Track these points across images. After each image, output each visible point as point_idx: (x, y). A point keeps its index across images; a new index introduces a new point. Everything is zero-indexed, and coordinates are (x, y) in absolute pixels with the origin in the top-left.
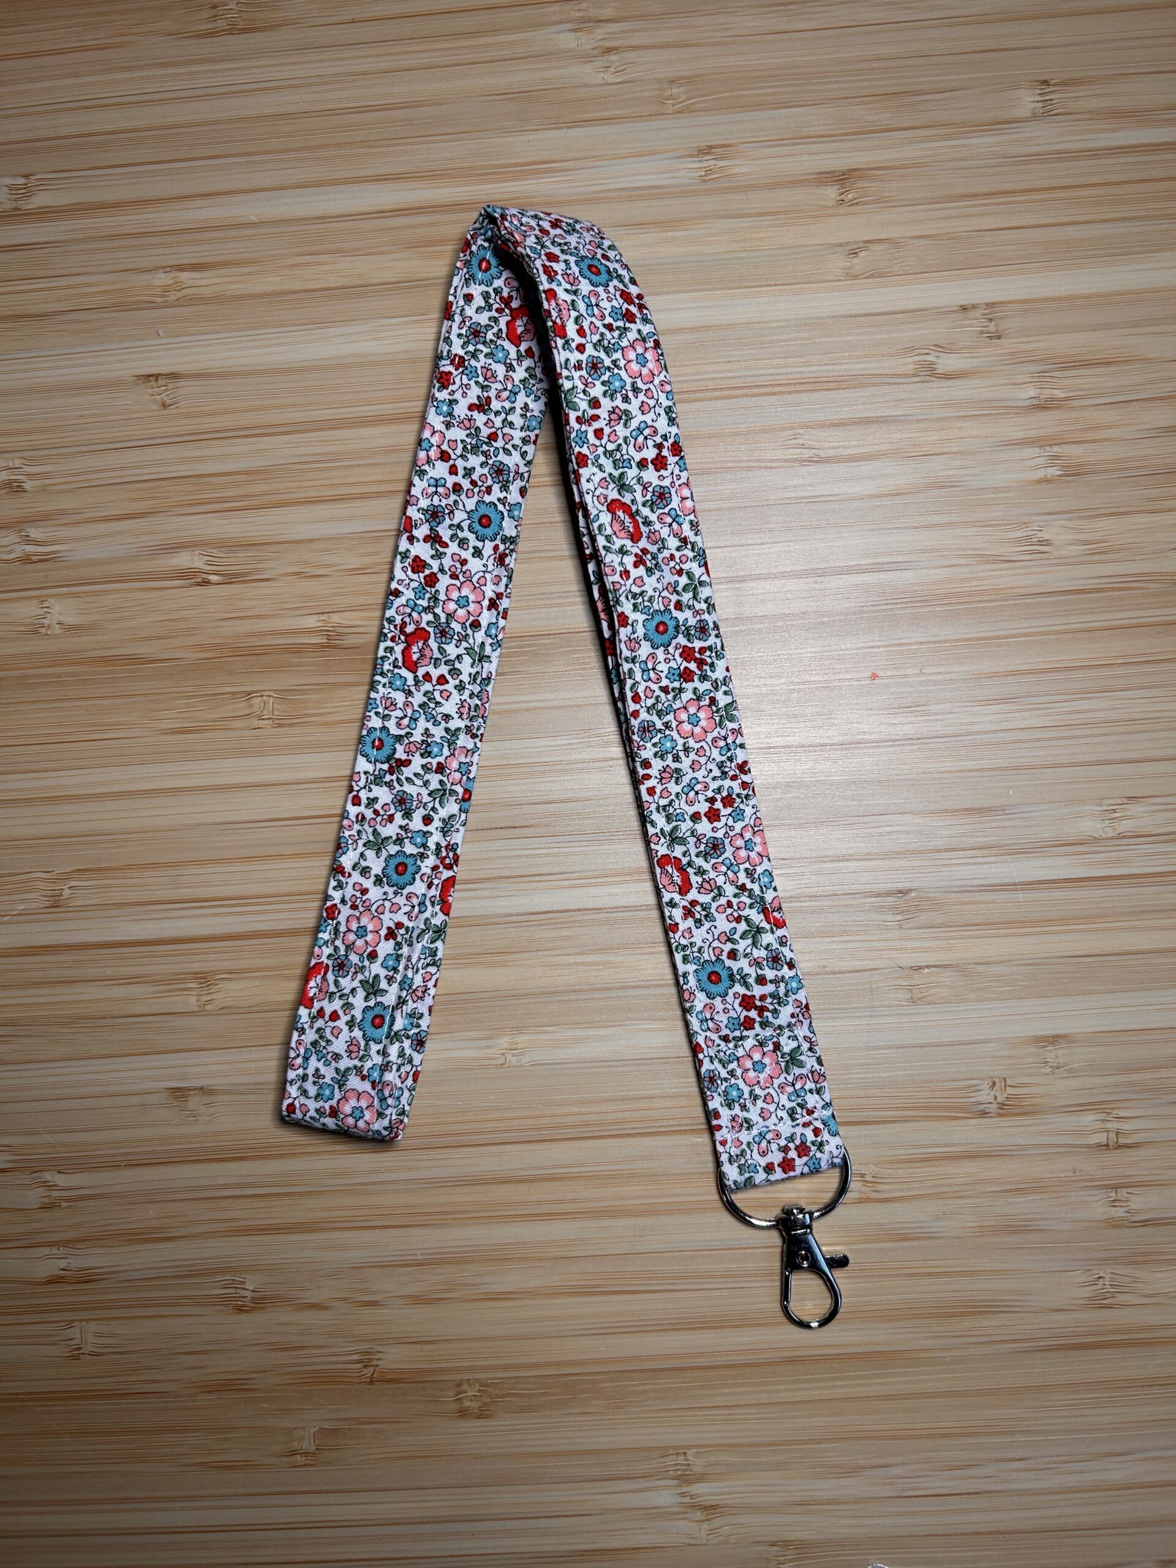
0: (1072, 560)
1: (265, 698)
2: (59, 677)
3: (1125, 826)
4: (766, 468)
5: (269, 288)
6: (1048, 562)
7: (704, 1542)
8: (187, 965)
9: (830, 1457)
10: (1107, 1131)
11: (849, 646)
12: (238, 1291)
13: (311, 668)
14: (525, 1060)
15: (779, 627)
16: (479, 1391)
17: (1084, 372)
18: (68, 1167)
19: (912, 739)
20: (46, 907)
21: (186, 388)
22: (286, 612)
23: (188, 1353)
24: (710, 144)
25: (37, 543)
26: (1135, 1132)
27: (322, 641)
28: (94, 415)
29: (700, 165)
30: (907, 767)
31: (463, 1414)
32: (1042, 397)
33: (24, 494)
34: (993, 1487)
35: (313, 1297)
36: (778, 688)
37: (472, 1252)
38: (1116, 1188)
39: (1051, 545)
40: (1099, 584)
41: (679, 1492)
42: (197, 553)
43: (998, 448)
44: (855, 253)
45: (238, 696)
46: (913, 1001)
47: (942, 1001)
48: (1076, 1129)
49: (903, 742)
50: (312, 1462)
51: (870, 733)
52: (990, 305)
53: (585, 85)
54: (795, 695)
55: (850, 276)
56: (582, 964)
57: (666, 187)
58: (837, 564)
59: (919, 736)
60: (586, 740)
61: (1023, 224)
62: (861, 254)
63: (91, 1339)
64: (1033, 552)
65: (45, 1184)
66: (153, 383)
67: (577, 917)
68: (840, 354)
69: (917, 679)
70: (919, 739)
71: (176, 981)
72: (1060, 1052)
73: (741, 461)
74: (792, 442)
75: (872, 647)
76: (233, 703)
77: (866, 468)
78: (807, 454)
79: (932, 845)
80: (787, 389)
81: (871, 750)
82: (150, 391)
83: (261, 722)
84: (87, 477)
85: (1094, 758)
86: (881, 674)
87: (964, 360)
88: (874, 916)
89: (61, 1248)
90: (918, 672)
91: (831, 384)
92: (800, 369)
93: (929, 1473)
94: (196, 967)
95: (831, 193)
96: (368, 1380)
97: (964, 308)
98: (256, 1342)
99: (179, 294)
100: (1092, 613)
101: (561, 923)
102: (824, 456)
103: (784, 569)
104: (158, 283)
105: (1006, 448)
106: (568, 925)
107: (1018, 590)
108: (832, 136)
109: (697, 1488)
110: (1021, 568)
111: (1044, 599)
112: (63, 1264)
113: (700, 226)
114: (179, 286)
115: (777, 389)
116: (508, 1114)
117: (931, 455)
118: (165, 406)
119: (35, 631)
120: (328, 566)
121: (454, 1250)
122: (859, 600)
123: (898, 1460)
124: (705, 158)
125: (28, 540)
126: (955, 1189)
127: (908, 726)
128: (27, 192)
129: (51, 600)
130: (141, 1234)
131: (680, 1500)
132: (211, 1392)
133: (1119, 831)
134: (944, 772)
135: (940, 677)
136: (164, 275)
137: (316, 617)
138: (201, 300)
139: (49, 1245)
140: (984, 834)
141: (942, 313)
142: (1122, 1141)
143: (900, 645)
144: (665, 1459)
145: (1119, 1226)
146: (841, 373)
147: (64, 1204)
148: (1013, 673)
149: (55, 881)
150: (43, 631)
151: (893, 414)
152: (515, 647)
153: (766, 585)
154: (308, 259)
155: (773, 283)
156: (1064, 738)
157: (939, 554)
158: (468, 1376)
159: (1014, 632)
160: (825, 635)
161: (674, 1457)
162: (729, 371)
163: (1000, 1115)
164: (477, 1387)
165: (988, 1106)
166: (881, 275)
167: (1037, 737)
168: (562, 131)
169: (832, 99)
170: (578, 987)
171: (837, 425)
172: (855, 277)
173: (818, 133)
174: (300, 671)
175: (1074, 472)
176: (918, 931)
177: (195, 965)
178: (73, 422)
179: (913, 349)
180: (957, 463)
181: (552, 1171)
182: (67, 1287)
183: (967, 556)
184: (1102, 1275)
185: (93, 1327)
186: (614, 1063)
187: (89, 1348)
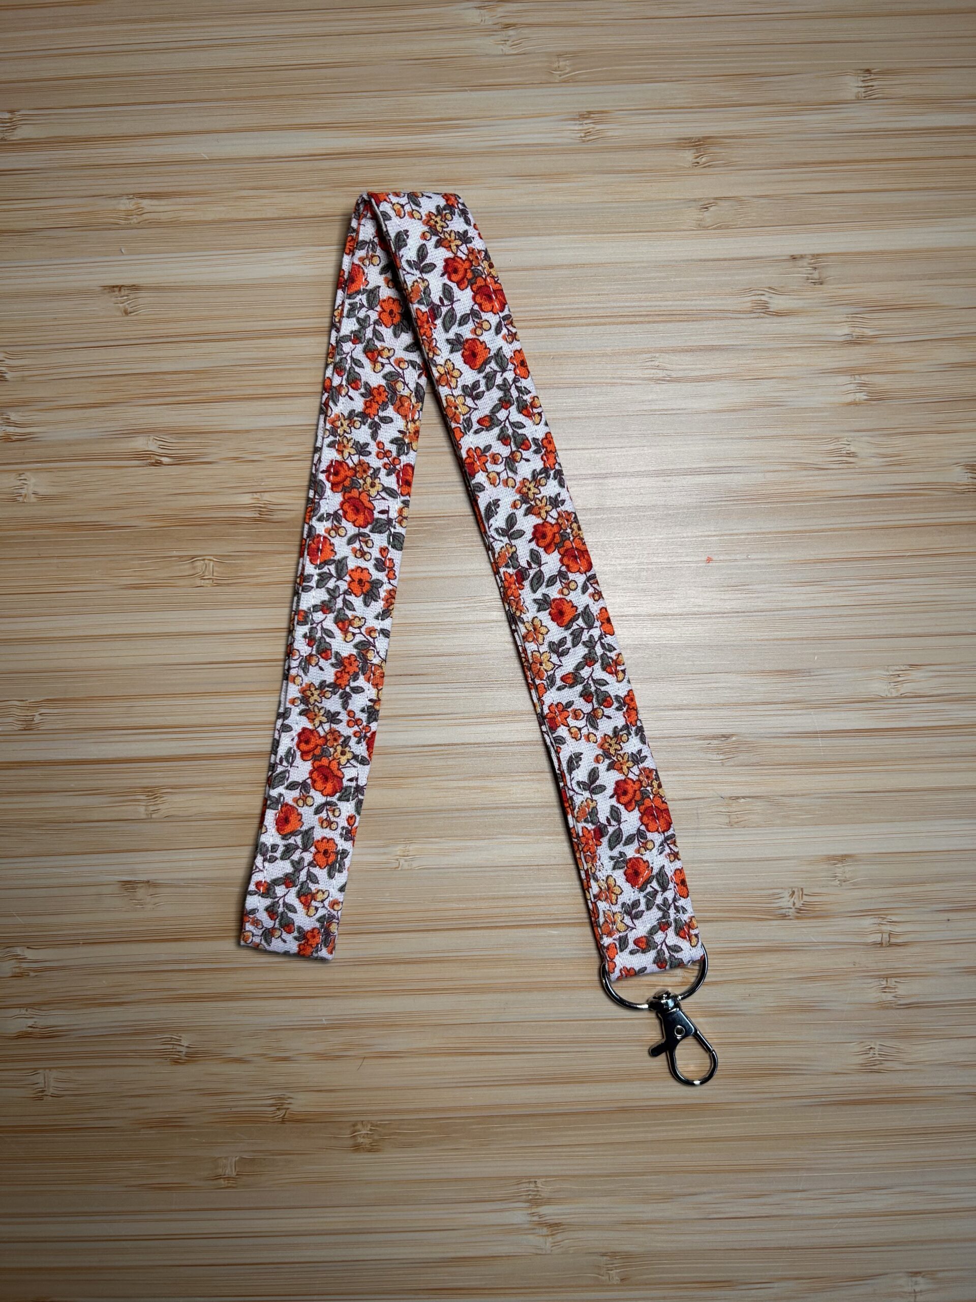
0: (873, 470)
1: (206, 561)
2: (34, 538)
3: (906, 688)
4: (627, 384)
5: (218, 216)
6: (853, 471)
7: (549, 1252)
8: (138, 781)
9: (652, 1186)
10: (882, 933)
11: (689, 534)
12: (175, 1047)
13: (245, 537)
14: (415, 864)
15: (633, 517)
16: (371, 1130)
17: (888, 315)
18: (35, 944)
19: (738, 612)
20: (20, 730)
21: (144, 298)
22: (226, 490)
23: (132, 1096)
24: (589, 110)
25: (16, 425)
26: (905, 933)
27: (255, 516)
28: (66, 318)
29: (580, 128)
30: (733, 635)
31: (357, 1148)
32: (854, 334)
33: (6, 383)
34: (780, 1212)
35: (236, 1053)
36: (631, 567)
37: (368, 1019)
38: (886, 977)
39: (856, 456)
40: (894, 490)
41: (530, 1212)
42: (151, 438)
43: (817, 375)
44: (706, 208)
45: (182, 559)
46: (730, 824)
47: (754, 825)
48: (857, 930)
49: (730, 615)
50: (234, 1185)
51: (704, 606)
52: (815, 256)
53: (487, 55)
54: (645, 573)
55: (702, 226)
56: (464, 788)
57: (552, 145)
58: (682, 467)
59: (743, 610)
60: (472, 605)
61: (845, 189)
62: (711, 209)
63: (53, 1084)
64: (842, 462)
65: (17, 958)
66: (117, 293)
67: (460, 749)
68: (691, 292)
69: (744, 563)
70: (744, 612)
71: (127, 794)
72: (847, 869)
73: (606, 378)
74: (648, 364)
75: (709, 536)
76: (180, 565)
77: (708, 387)
78: (661, 374)
79: (750, 699)
80: (647, 319)
81: (704, 621)
82: (113, 299)
83: (203, 581)
84: (60, 370)
85: (883, 632)
86: (715, 558)
87: (791, 301)
88: (702, 755)
89: (29, 1010)
90: (745, 557)
91: (683, 316)
92: (658, 303)
93: (729, 1201)
94: (145, 782)
95: (689, 156)
96: (280, 1120)
97: (794, 258)
98: (188, 1088)
99: (140, 219)
100: (888, 514)
101: (448, 754)
102: (675, 376)
103: (638, 469)
104: (123, 208)
105: (823, 375)
106: (453, 756)
107: (829, 493)
108: (691, 108)
109: (544, 1210)
110: (832, 475)
111: (849, 501)
112: (30, 1022)
113: (579, 179)
114: (140, 212)
115: (638, 319)
116: (399, 908)
117: (762, 379)
118: (126, 313)
119: (14, 499)
120: (262, 453)
121: (353, 1017)
122: (699, 497)
123: (705, 1190)
124: (585, 122)
125: (9, 423)
126: (759, 976)
127: (733, 600)
128: (13, 126)
129: (28, 474)
130: (95, 999)
131: (529, 1218)
132: (151, 1127)
133: (902, 691)
134: (762, 640)
135: (763, 562)
136: (127, 201)
137: (250, 495)
138: (158, 224)
139: (19, 1006)
140: (792, 691)
141: (775, 261)
142: (893, 940)
143: (731, 535)
144: (520, 1186)
145: (887, 1008)
146: (691, 308)
147: (32, 974)
148: (822, 561)
149: (29, 708)
150: (21, 499)
151: (733, 343)
152: (415, 526)
153: (623, 482)
154: (251, 193)
155: (637, 230)
156: (860, 615)
157: (765, 461)
158: (361, 1118)
159: (824, 527)
160: (670, 524)
161: (527, 1185)
162: (599, 302)
163: (797, 918)
164: (368, 1129)
165: (787, 910)
166: (727, 227)
167: (840, 613)
168: (466, 93)
169: (693, 77)
170: (459, 807)
171: (687, 351)
172: (706, 228)
173: (679, 105)
174: (236, 540)
175: (877, 398)
176: (737, 768)
177: (145, 781)
178: (48, 323)
179: (751, 290)
180: (784, 386)
181: (434, 955)
182: (33, 1041)
183: (788, 464)
184: (873, 1046)
185: (54, 1074)
186: (488, 869)
187: (51, 1091)
